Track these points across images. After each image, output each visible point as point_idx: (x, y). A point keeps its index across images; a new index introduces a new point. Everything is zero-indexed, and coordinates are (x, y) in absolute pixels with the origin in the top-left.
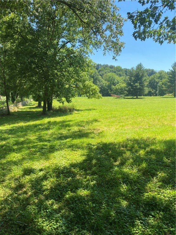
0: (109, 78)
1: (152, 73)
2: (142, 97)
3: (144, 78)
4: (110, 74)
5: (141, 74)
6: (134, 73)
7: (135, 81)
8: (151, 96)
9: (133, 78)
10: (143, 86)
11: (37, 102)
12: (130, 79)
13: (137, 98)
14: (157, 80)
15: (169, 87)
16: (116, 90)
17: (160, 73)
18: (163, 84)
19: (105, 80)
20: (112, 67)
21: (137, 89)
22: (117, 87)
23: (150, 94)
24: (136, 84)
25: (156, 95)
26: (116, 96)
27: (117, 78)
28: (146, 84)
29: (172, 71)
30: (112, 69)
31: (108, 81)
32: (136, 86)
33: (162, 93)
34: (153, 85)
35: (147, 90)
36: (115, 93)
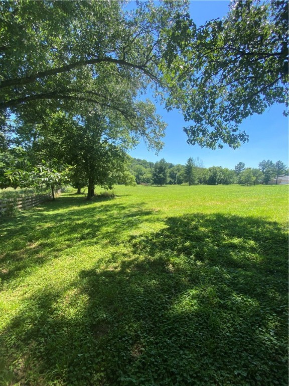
0: (138, 169)
1: (171, 166)
2: (165, 185)
3: (166, 170)
4: (138, 166)
5: (164, 167)
6: (159, 166)
7: (159, 173)
8: (171, 184)
9: (158, 170)
10: (165, 176)
11: (77, 190)
12: (156, 171)
13: (161, 186)
14: (175, 172)
15: (185, 177)
16: (144, 179)
17: (178, 166)
18: (180, 175)
19: (134, 171)
20: (139, 160)
21: (161, 179)
22: (144, 177)
23: (170, 183)
24: (160, 175)
25: (175, 184)
26: (144, 184)
27: (144, 169)
28: (168, 175)
29: (187, 165)
31: (137, 172)
32: (160, 176)
33: (180, 182)
34: (173, 176)
35: (168, 179)
36: (142, 182)
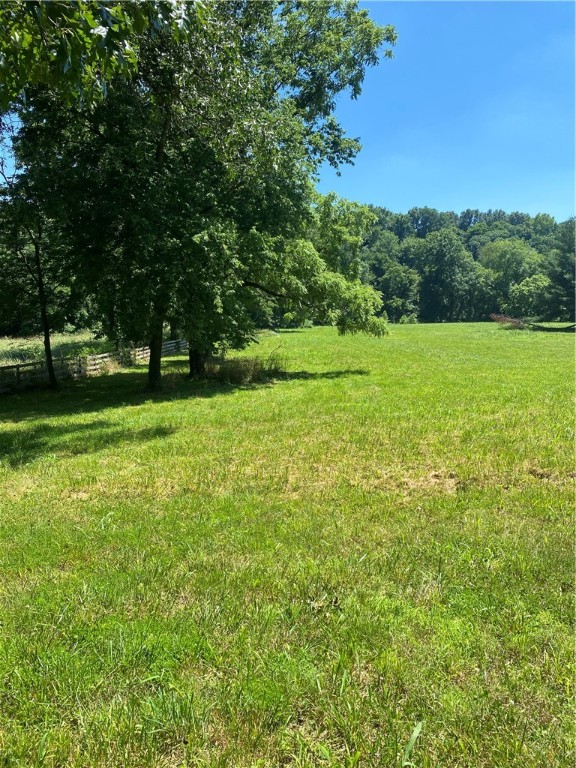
4: (504, 244)
9: (573, 257)
12: (564, 261)
20: (517, 219)
22: (525, 287)
26: (509, 322)
27: (530, 256)
30: (518, 227)
31: (497, 267)
